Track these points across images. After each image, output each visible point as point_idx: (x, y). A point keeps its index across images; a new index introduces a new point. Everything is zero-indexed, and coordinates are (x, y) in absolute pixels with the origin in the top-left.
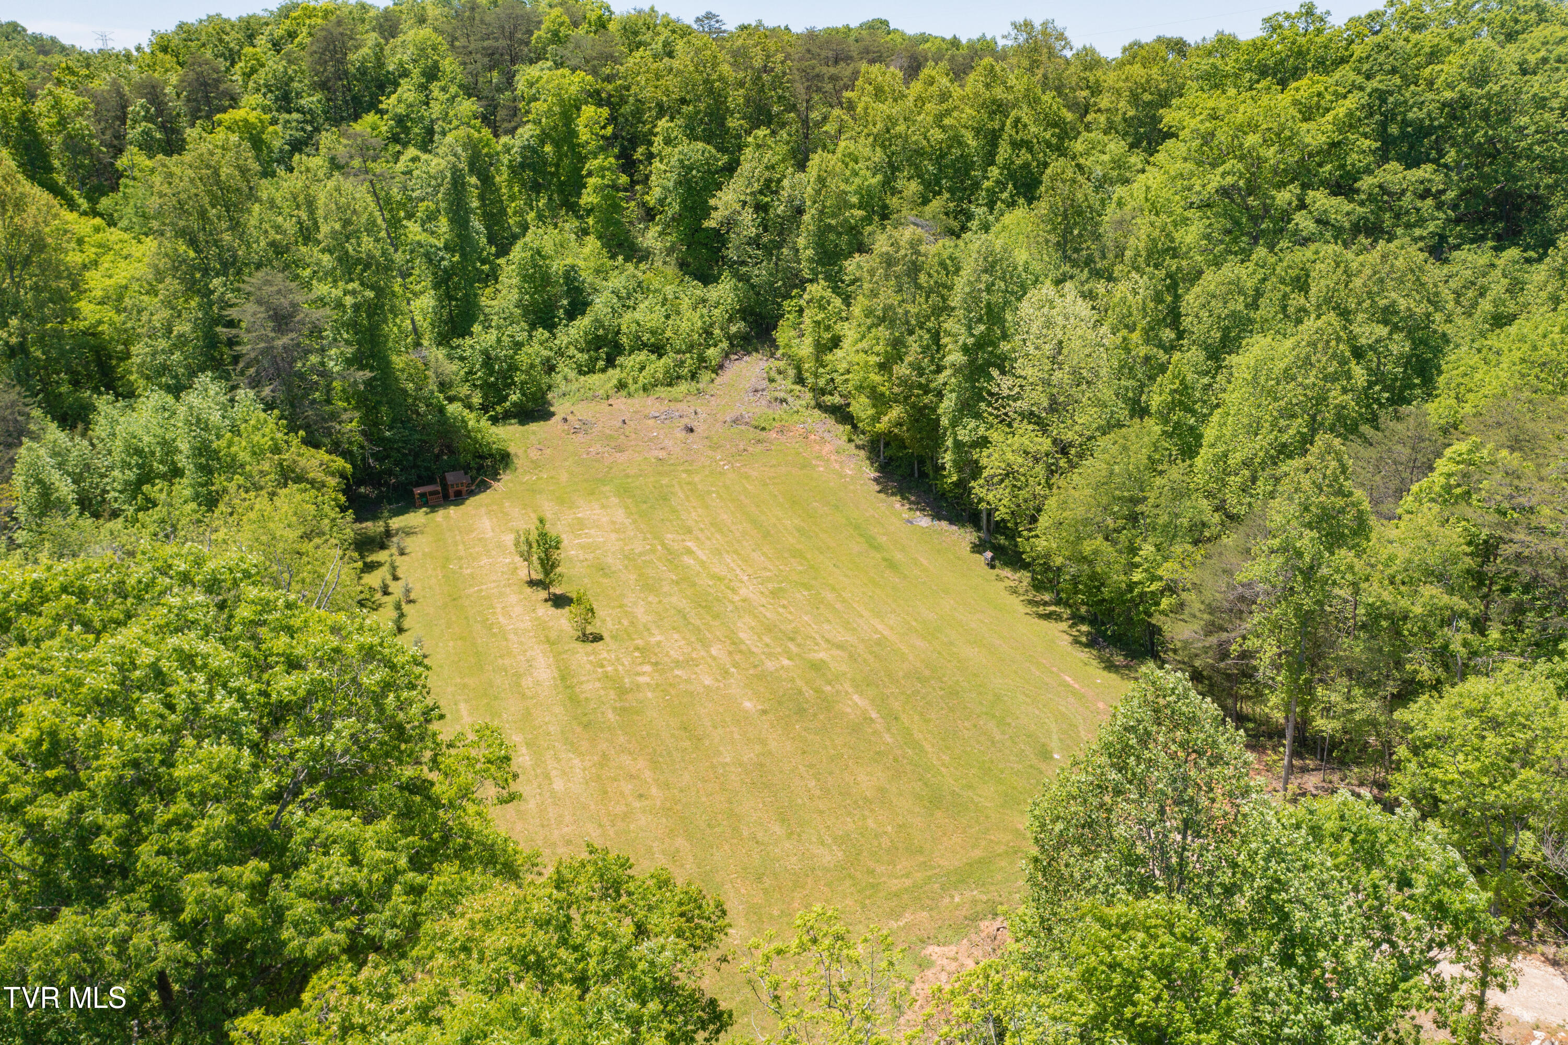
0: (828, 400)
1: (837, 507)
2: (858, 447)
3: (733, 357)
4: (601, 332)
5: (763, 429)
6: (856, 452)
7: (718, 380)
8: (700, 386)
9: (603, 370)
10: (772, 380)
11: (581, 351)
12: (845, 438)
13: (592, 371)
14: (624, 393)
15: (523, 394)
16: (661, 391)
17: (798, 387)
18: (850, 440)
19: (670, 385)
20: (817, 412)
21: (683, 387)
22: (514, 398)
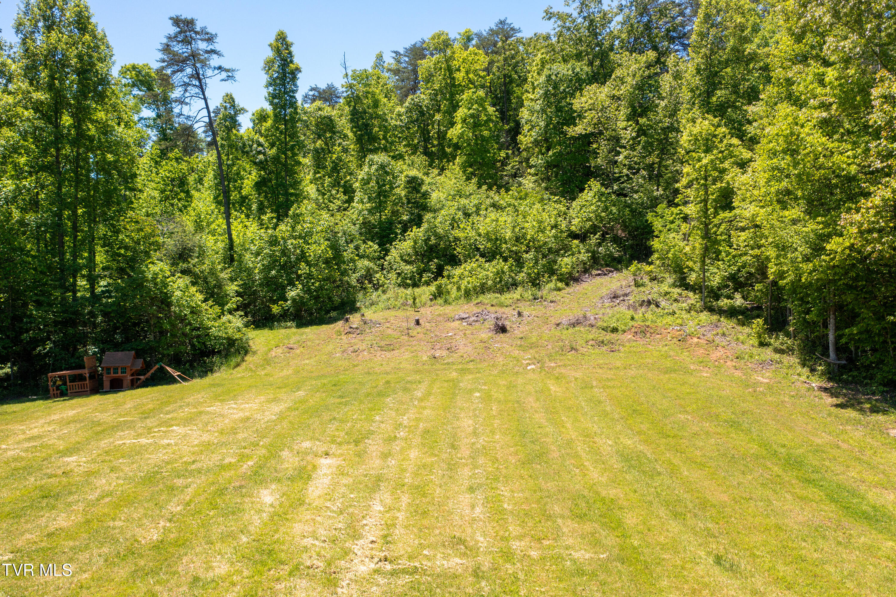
0: (724, 303)
1: (734, 424)
2: (777, 351)
3: (595, 272)
4: (433, 241)
5: (615, 330)
6: (777, 356)
7: (568, 290)
8: (539, 294)
9: (428, 284)
10: (637, 285)
11: (408, 262)
12: (755, 341)
13: (415, 285)
14: (440, 301)
15: (308, 291)
16: (489, 298)
17: (679, 290)
18: (762, 344)
19: (501, 292)
20: (705, 316)
21: (516, 294)
22: (292, 293)
